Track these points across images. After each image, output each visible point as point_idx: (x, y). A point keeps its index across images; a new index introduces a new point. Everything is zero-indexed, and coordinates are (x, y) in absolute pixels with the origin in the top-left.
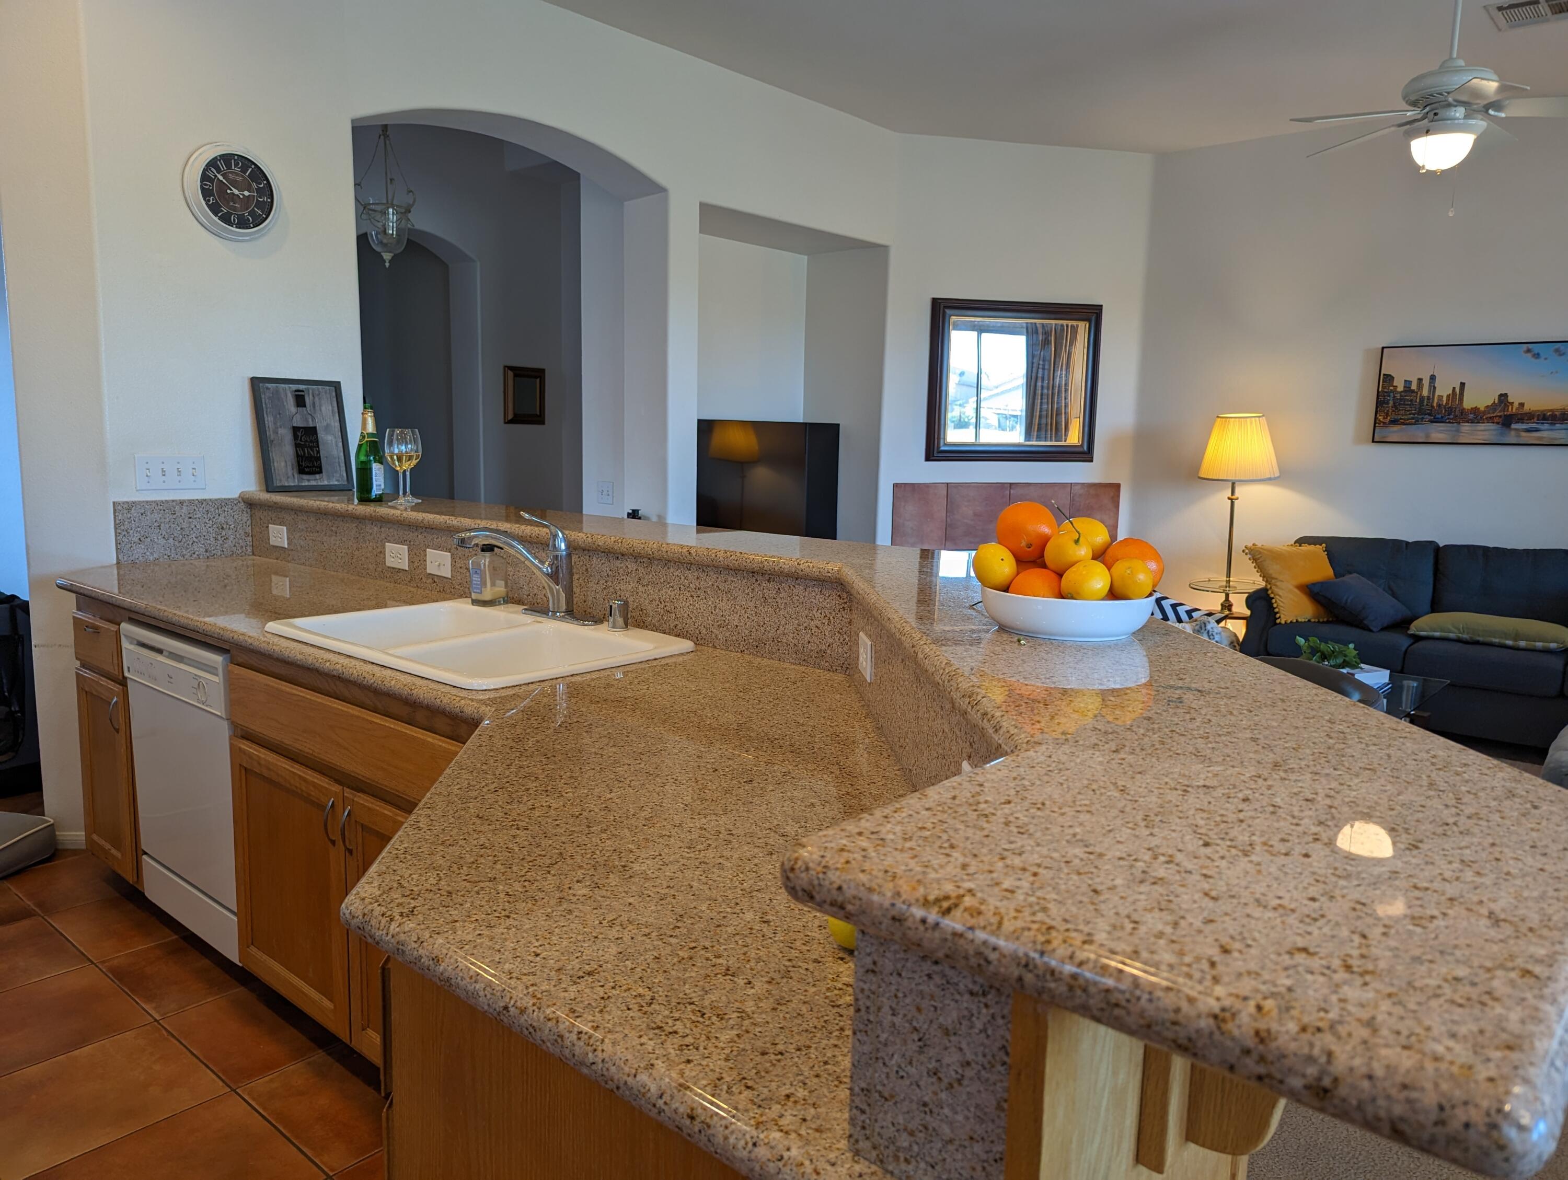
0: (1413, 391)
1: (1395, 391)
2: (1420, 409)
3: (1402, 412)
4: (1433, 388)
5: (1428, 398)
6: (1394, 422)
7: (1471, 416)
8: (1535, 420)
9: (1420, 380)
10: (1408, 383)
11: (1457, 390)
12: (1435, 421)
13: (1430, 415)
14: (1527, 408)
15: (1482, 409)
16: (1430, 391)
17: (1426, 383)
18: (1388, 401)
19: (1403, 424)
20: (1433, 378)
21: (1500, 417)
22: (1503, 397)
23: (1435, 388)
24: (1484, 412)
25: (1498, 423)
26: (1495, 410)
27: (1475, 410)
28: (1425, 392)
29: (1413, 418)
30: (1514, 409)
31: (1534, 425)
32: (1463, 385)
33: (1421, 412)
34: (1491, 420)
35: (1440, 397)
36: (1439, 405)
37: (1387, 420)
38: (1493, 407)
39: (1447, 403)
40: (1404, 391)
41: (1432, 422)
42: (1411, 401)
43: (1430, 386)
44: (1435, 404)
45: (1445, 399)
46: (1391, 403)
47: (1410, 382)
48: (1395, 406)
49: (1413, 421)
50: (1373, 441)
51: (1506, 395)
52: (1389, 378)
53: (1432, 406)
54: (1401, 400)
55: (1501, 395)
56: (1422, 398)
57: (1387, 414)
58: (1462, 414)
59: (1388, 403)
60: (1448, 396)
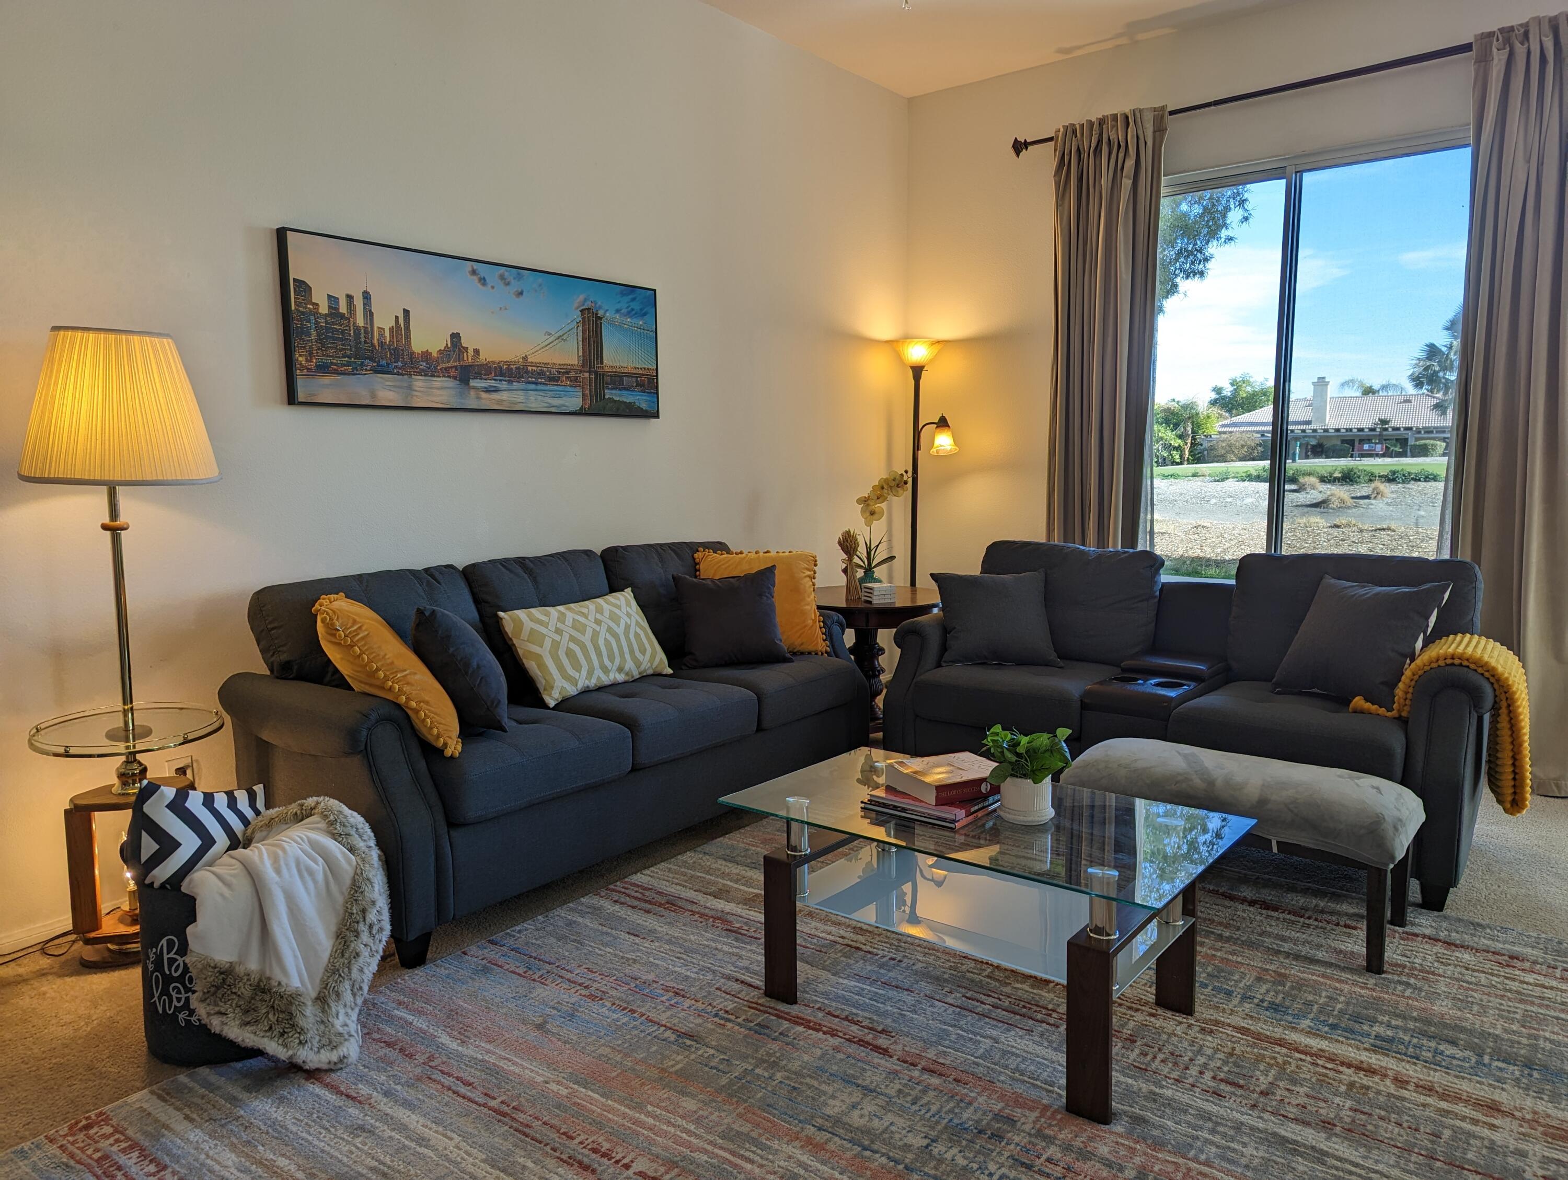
0: (342, 316)
1: (315, 312)
2: (357, 348)
3: (331, 352)
4: (369, 315)
5: (366, 330)
6: (323, 369)
7: (423, 365)
8: (493, 375)
9: (350, 298)
10: (333, 300)
11: (401, 322)
12: (381, 369)
13: (371, 359)
14: (482, 357)
15: (435, 354)
16: (365, 318)
17: (359, 303)
18: (309, 329)
19: (338, 372)
20: (366, 296)
21: (456, 367)
22: (455, 337)
23: (372, 314)
24: (438, 361)
25: (455, 378)
26: (449, 357)
27: (426, 355)
28: (360, 322)
29: (348, 364)
30: (468, 359)
32: (406, 312)
33: (359, 353)
34: (446, 372)
35: (381, 330)
36: (381, 344)
37: (313, 365)
38: (445, 353)
39: (391, 342)
40: (330, 315)
41: (376, 371)
42: (343, 332)
43: (365, 309)
44: (376, 343)
45: (387, 334)
47: (336, 300)
48: (319, 340)
49: (350, 369)
50: (290, 401)
51: (458, 336)
52: (304, 288)
53: (373, 345)
54: (327, 329)
55: (453, 335)
56: (357, 329)
58: (411, 358)
59: (310, 335)
60: (391, 329)
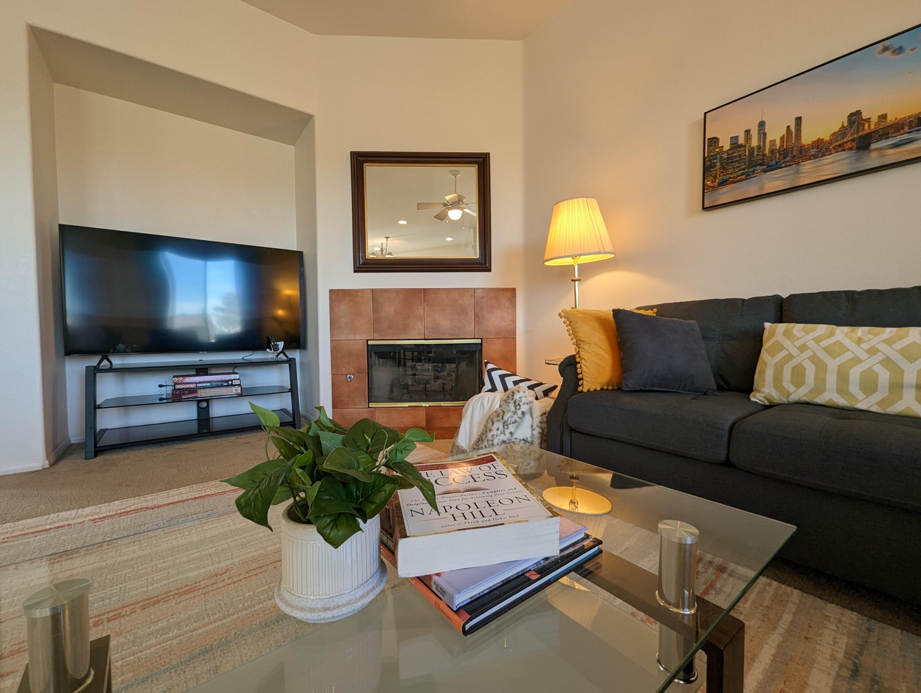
0: (741, 146)
1: (722, 152)
2: (750, 162)
3: (730, 171)
4: (763, 135)
5: (759, 147)
6: (723, 183)
7: (813, 151)
8: (906, 129)
9: (748, 132)
10: (734, 139)
11: (793, 128)
12: (770, 168)
13: (761, 165)
14: (891, 119)
15: (827, 138)
16: (759, 140)
18: (715, 163)
19: (733, 182)
20: (762, 125)
21: (853, 140)
22: (855, 116)
23: (765, 134)
24: (830, 142)
25: (850, 149)
26: (845, 135)
27: (818, 143)
28: (755, 142)
29: (743, 174)
30: (871, 126)
31: (906, 136)
32: (799, 120)
33: (752, 164)
34: (841, 148)
35: (773, 142)
36: (772, 151)
37: (716, 184)
38: (842, 132)
39: (782, 146)
40: (731, 149)
41: (765, 171)
42: (740, 156)
43: (759, 134)
44: (767, 152)
45: (778, 143)
46: (718, 165)
47: (737, 137)
48: (722, 166)
49: (744, 177)
50: (704, 209)
51: (859, 113)
52: (714, 141)
53: (764, 155)
54: (728, 159)
55: (851, 115)
56: (752, 150)
57: (715, 178)
58: (801, 152)
59: (715, 166)
60: (782, 138)
